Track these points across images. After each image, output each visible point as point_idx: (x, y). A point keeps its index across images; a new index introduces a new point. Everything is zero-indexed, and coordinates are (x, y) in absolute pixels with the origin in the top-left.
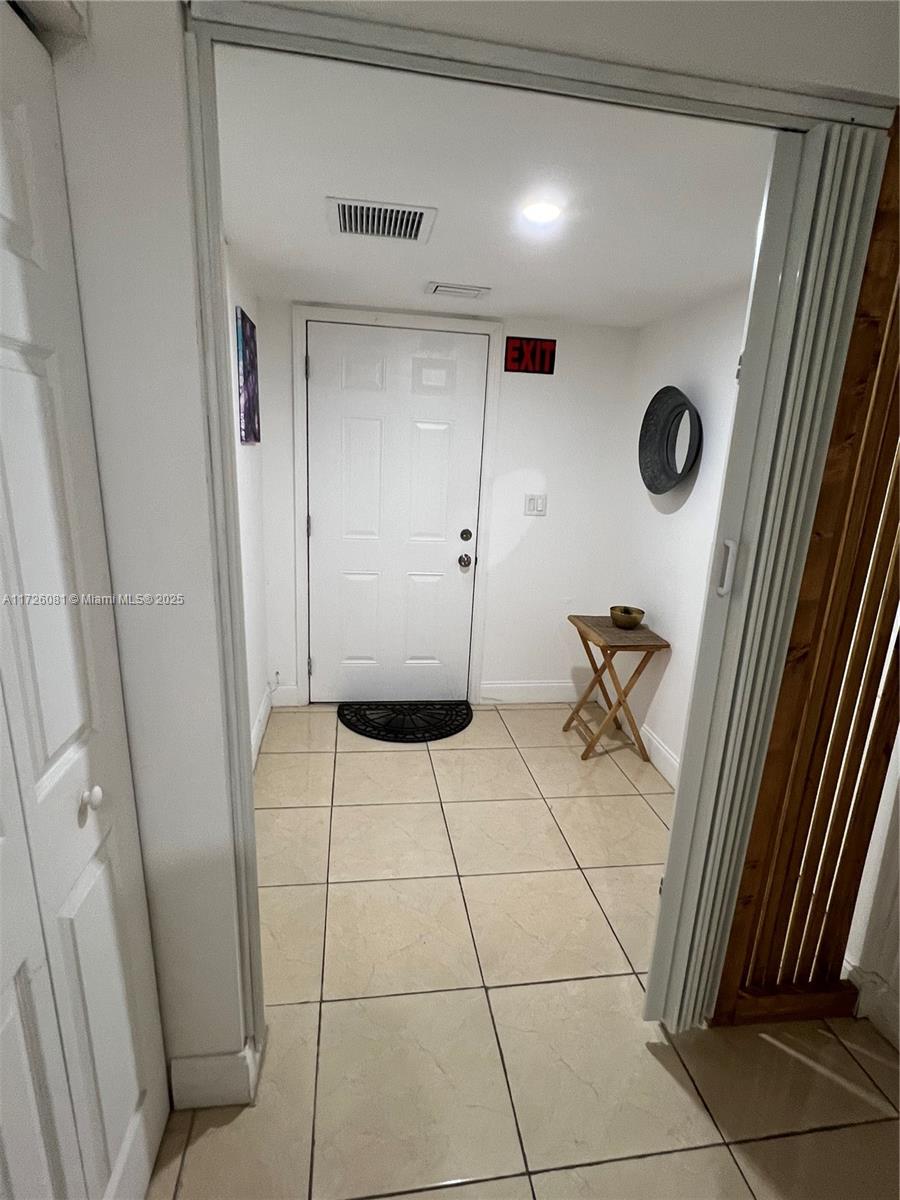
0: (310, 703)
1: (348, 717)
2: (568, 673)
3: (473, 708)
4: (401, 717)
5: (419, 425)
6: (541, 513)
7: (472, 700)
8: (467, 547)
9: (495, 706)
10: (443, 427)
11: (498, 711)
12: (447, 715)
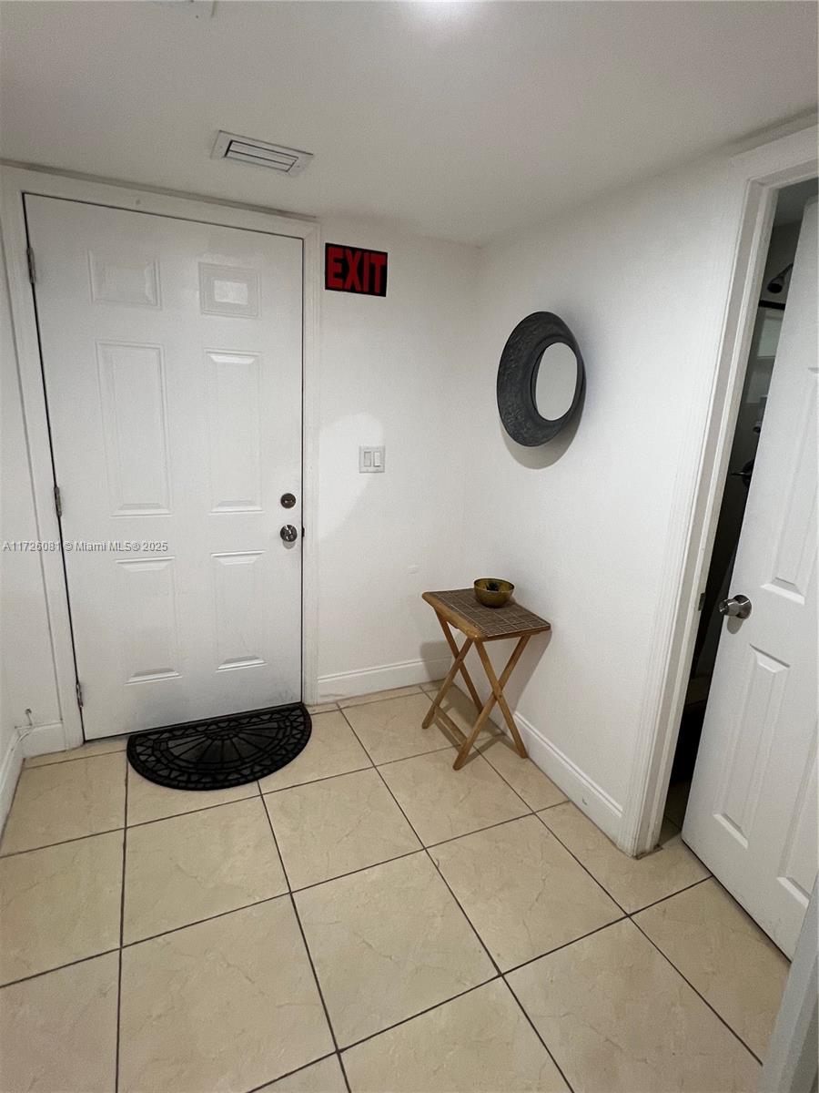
0: (85, 742)
1: (143, 758)
2: (417, 649)
3: (310, 710)
4: (218, 743)
5: (213, 357)
6: (379, 470)
7: (308, 701)
8: (290, 517)
9: (336, 703)
10: (249, 361)
11: (340, 710)
12: (279, 728)
